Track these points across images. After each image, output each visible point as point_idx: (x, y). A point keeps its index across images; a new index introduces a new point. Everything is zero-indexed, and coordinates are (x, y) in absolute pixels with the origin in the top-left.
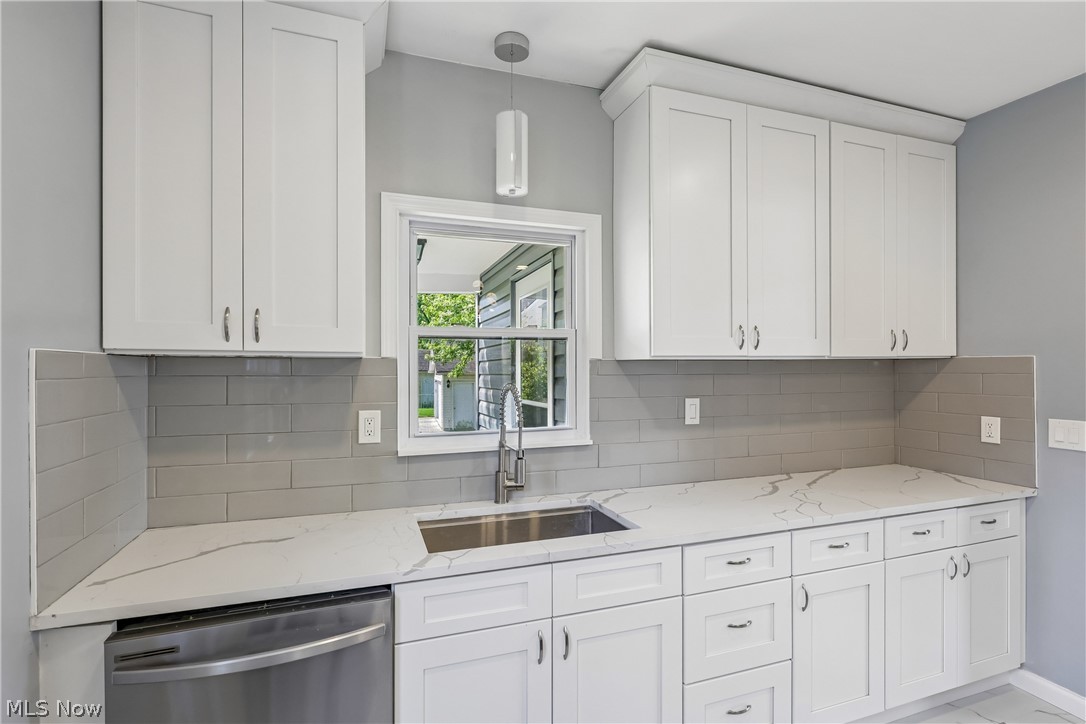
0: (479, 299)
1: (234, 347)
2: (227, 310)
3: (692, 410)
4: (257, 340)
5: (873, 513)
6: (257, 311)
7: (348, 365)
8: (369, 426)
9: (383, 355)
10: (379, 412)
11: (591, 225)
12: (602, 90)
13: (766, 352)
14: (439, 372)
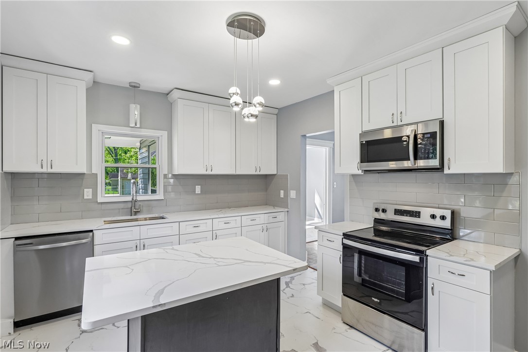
0: (140, 149)
1: (44, 170)
2: (42, 160)
3: (198, 189)
4: (52, 168)
5: (237, 215)
6: (52, 161)
7: (81, 175)
8: (88, 193)
9: (93, 172)
10: (91, 189)
11: (165, 134)
12: (168, 94)
13: (214, 172)
14: (133, 178)
